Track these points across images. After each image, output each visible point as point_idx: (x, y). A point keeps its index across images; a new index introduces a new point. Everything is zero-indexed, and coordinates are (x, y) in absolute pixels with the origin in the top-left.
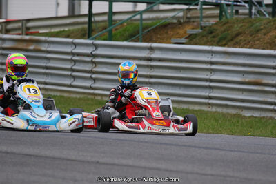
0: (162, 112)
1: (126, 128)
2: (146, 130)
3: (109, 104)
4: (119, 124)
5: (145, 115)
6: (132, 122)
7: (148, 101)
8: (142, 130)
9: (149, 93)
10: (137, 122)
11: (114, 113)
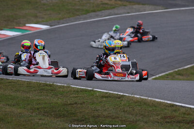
0: (122, 69)
1: (101, 78)
2: (112, 79)
3: (95, 64)
4: (97, 76)
5: (112, 70)
6: (105, 75)
7: (114, 63)
8: (109, 79)
9: (115, 58)
10: (108, 75)
11: (96, 69)
